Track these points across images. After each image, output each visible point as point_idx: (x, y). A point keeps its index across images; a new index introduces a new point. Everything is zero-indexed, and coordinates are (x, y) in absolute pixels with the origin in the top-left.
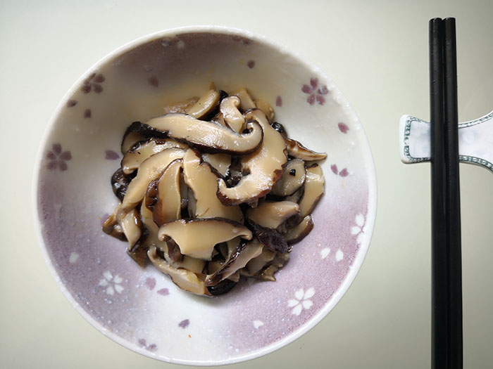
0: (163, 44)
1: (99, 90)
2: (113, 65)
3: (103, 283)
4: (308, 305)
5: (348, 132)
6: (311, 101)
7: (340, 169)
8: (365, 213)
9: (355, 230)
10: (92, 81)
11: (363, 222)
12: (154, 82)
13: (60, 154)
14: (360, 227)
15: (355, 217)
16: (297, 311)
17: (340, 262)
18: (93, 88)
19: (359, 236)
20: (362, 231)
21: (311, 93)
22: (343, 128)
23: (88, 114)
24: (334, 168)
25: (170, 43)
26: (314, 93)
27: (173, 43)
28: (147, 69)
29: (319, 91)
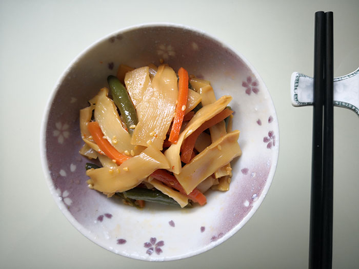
0: (255, 195)
1: (266, 140)
3: (170, 48)
4: (56, 133)
5: (117, 242)
6: (153, 240)
7: (105, 219)
8: (69, 208)
9: (66, 194)
10: (272, 141)
11: (66, 202)
12: (244, 171)
13: (252, 89)
14: (65, 198)
15: (73, 201)
16: (58, 125)
17: (59, 171)
18: (269, 138)
19: (60, 192)
20: (61, 196)
21: (156, 244)
22: (122, 242)
23: (259, 122)
24: (109, 216)
25: (253, 199)
26: (154, 245)
27: (251, 201)
28: (253, 174)
29: (152, 249)
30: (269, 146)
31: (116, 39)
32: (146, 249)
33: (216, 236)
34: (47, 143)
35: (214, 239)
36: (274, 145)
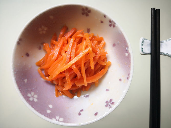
0: (127, 48)
1: (110, 25)
2: (119, 30)
3: (43, 27)
4: (31, 99)
5: (95, 116)
6: (107, 102)
7: (81, 113)
8: (64, 122)
9: (57, 118)
10: (113, 23)
11: (61, 121)
12: (114, 45)
13: (87, 12)
14: (58, 119)
15: (63, 118)
16: (29, 95)
17: (46, 112)
18: (111, 23)
19: (55, 119)
20: (57, 120)
21: (110, 102)
22: (96, 114)
23: (102, 22)
24: (82, 110)
25: (127, 50)
26: (109, 103)
27: (127, 51)
28: (118, 42)
29: (110, 105)
30: (114, 26)
31: (19, 42)
32: (108, 107)
33: (128, 76)
34: (31, 106)
35: (128, 78)
36: (115, 24)
